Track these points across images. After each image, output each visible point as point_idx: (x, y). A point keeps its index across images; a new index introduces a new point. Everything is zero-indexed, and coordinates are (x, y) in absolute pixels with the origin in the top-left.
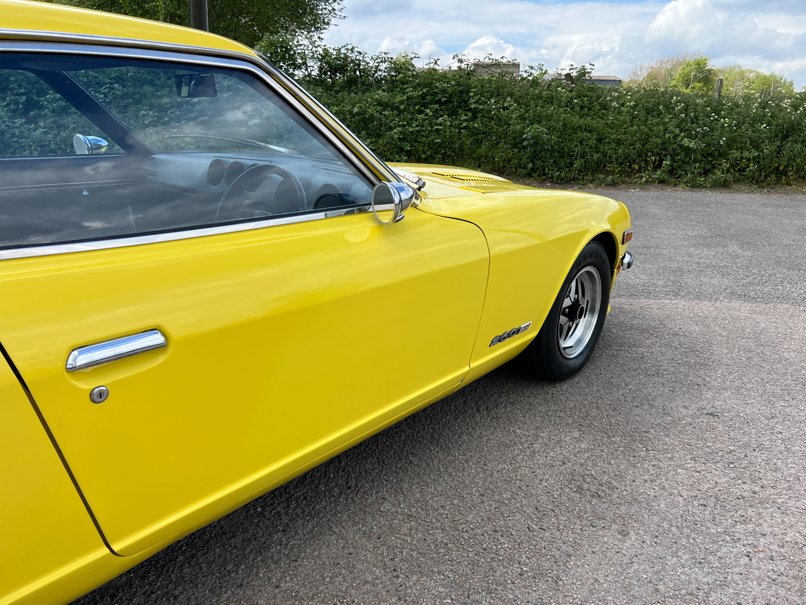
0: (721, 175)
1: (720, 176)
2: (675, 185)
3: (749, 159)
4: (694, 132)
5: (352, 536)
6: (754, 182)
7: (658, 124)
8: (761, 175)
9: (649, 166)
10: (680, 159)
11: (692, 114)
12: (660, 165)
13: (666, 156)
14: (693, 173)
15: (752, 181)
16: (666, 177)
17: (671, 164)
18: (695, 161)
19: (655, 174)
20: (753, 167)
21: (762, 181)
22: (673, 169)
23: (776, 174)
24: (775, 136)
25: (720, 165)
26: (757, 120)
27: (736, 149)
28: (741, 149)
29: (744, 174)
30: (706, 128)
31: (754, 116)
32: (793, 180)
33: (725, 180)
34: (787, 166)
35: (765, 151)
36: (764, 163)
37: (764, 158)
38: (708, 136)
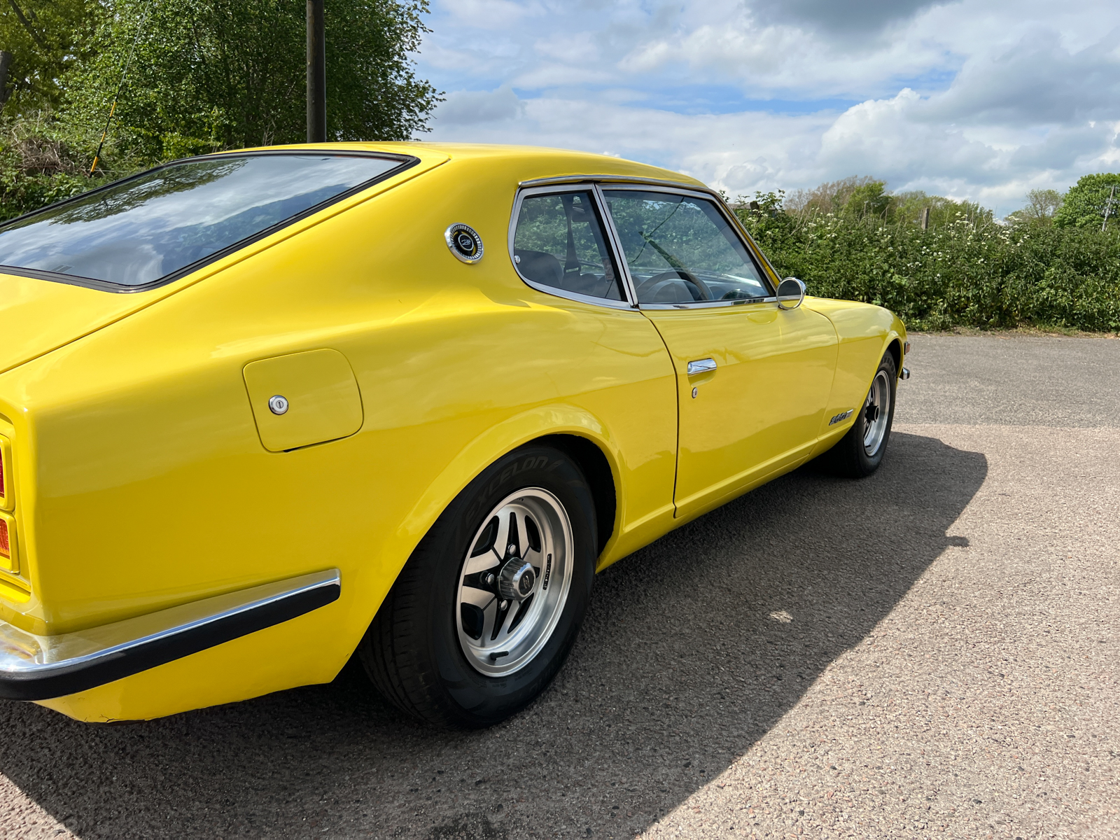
1: (937, 317)
3: (968, 298)
4: (904, 268)
6: (975, 324)
8: (983, 316)
10: (892, 299)
11: (900, 248)
14: (907, 314)
18: (909, 300)
20: (973, 307)
21: (985, 323)
23: (1000, 314)
24: (994, 272)
25: (936, 304)
26: (972, 254)
27: (953, 287)
28: (958, 286)
29: (964, 314)
30: (917, 263)
31: (969, 250)
32: (1019, 321)
33: (944, 322)
34: (1010, 305)
35: (985, 288)
36: (985, 302)
37: (984, 296)
38: (920, 271)
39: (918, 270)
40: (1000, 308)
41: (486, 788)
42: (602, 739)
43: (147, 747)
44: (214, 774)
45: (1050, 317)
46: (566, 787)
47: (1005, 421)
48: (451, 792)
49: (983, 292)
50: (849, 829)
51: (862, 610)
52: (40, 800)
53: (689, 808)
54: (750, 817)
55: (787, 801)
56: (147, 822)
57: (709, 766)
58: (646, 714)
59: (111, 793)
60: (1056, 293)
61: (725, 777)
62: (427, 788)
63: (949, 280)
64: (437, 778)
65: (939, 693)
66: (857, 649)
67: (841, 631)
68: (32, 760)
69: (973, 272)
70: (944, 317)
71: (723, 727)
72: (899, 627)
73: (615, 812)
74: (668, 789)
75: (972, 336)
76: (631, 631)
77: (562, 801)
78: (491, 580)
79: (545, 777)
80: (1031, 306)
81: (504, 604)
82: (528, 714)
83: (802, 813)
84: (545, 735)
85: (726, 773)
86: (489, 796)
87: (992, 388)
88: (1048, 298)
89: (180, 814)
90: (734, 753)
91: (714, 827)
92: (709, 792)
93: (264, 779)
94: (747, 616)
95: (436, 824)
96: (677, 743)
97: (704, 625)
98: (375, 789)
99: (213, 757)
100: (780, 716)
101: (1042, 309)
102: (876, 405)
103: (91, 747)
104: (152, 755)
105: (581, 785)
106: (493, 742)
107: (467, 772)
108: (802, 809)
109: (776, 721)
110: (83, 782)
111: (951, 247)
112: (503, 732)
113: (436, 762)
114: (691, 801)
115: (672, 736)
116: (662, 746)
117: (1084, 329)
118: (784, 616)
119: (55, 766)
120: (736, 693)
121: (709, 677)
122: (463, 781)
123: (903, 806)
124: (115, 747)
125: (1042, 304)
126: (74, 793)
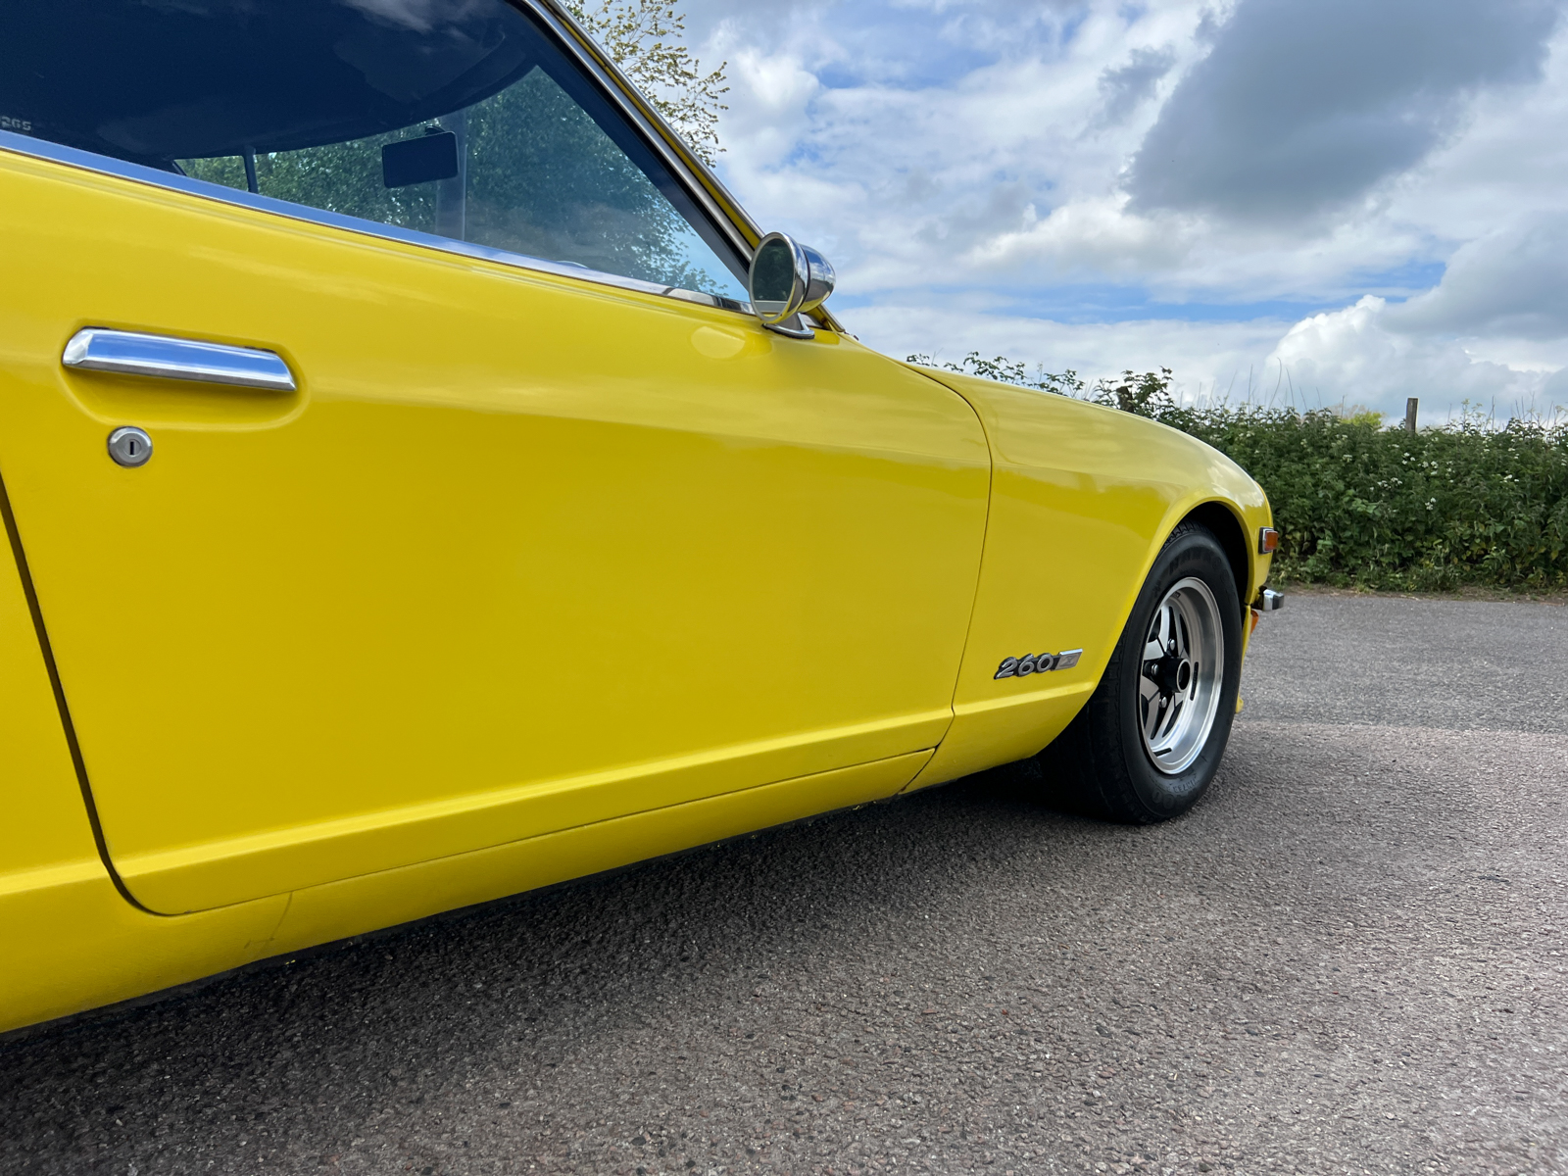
0: (1436, 568)
1: (1433, 569)
2: (1346, 586)
3: (1487, 539)
4: (1372, 489)
5: (687, 1032)
6: (1502, 582)
7: (1300, 474)
8: (1516, 569)
9: (1292, 549)
10: (1352, 536)
11: (1365, 457)
12: (1312, 549)
13: (1323, 532)
14: (1378, 563)
15: (1497, 580)
16: (1326, 571)
17: (1334, 546)
18: (1381, 540)
19: (1304, 566)
20: (1496, 553)
21: (1519, 581)
22: (1339, 556)
23: (1545, 566)
24: (1532, 497)
25: (1432, 548)
26: (1492, 468)
27: (1459, 520)
28: (1469, 519)
29: (1482, 566)
30: (1394, 480)
31: (1486, 462)
33: (1444, 577)
35: (1516, 522)
36: (1517, 545)
37: (1516, 535)
38: (1401, 494)
39: (1397, 491)
40: (1545, 557)
49: (1513, 528)
63: (1452, 509)
69: (1494, 496)
70: (1446, 570)
75: (1495, 601)
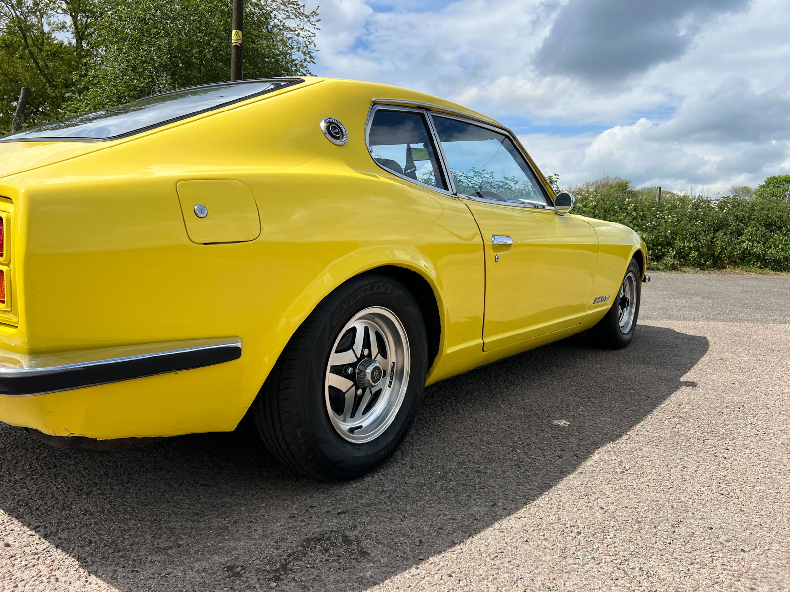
1: (669, 260)
3: (690, 248)
4: (644, 227)
8: (701, 260)
11: (641, 213)
15: (694, 265)
20: (694, 254)
21: (703, 265)
23: (713, 259)
24: (708, 230)
25: (668, 252)
26: (692, 218)
27: (679, 240)
28: (683, 240)
29: (688, 259)
30: (653, 223)
31: (690, 215)
32: (727, 264)
33: (674, 264)
34: (720, 253)
35: (702, 241)
36: (702, 250)
37: (702, 246)
38: (656, 229)
39: (654, 228)
40: (713, 255)
41: (345, 516)
42: (430, 489)
43: (99, 489)
44: (146, 505)
45: (749, 261)
46: (404, 516)
47: (720, 319)
48: (320, 518)
49: (701, 243)
50: (615, 542)
51: (621, 420)
52: (18, 517)
53: (495, 529)
54: (540, 534)
55: (568, 526)
56: (95, 531)
57: (510, 506)
58: (463, 476)
59: (70, 514)
60: (753, 245)
61: (522, 512)
62: (301, 515)
63: (676, 235)
64: (309, 510)
65: (679, 467)
66: (617, 441)
67: (605, 432)
68: (14, 495)
69: (693, 230)
70: (674, 261)
71: (519, 484)
72: (648, 430)
73: (440, 531)
74: (479, 519)
75: (694, 274)
76: (452, 429)
77: (401, 524)
78: (351, 372)
79: (388, 510)
80: (736, 253)
81: (360, 392)
82: (377, 475)
83: (579, 533)
84: (389, 486)
85: (523, 511)
86: (347, 520)
87: (710, 302)
88: (747, 248)
89: (120, 527)
90: (528, 499)
91: (514, 540)
92: (510, 521)
93: (183, 509)
94: (536, 422)
95: (308, 536)
96: (486, 493)
97: (506, 427)
98: (263, 516)
99: (146, 495)
100: (562, 478)
101: (743, 256)
102: (627, 297)
103: (58, 489)
104: (102, 494)
105: (415, 516)
106: (350, 490)
107: (332, 507)
108: (579, 531)
109: (559, 481)
110: (50, 508)
111: (677, 213)
112: (358, 485)
113: (309, 502)
114: (497, 525)
115: (482, 488)
116: (475, 494)
117: (774, 269)
118: (563, 423)
119: (31, 499)
120: (530, 465)
121: (509, 456)
122: (328, 512)
123: (654, 531)
124: (75, 489)
125: (743, 252)
126: (43, 514)
